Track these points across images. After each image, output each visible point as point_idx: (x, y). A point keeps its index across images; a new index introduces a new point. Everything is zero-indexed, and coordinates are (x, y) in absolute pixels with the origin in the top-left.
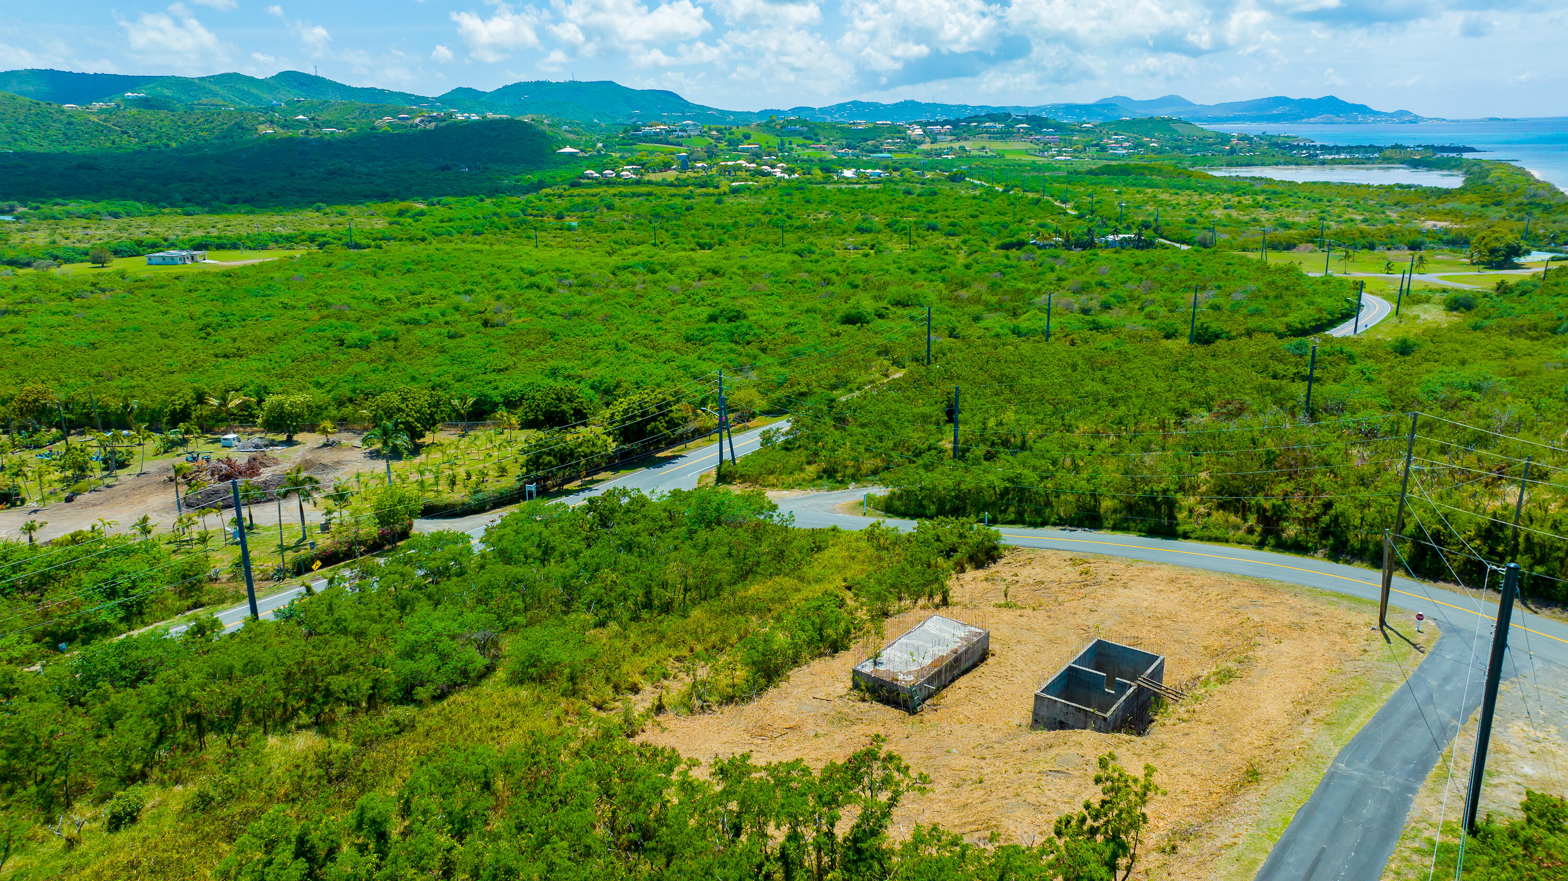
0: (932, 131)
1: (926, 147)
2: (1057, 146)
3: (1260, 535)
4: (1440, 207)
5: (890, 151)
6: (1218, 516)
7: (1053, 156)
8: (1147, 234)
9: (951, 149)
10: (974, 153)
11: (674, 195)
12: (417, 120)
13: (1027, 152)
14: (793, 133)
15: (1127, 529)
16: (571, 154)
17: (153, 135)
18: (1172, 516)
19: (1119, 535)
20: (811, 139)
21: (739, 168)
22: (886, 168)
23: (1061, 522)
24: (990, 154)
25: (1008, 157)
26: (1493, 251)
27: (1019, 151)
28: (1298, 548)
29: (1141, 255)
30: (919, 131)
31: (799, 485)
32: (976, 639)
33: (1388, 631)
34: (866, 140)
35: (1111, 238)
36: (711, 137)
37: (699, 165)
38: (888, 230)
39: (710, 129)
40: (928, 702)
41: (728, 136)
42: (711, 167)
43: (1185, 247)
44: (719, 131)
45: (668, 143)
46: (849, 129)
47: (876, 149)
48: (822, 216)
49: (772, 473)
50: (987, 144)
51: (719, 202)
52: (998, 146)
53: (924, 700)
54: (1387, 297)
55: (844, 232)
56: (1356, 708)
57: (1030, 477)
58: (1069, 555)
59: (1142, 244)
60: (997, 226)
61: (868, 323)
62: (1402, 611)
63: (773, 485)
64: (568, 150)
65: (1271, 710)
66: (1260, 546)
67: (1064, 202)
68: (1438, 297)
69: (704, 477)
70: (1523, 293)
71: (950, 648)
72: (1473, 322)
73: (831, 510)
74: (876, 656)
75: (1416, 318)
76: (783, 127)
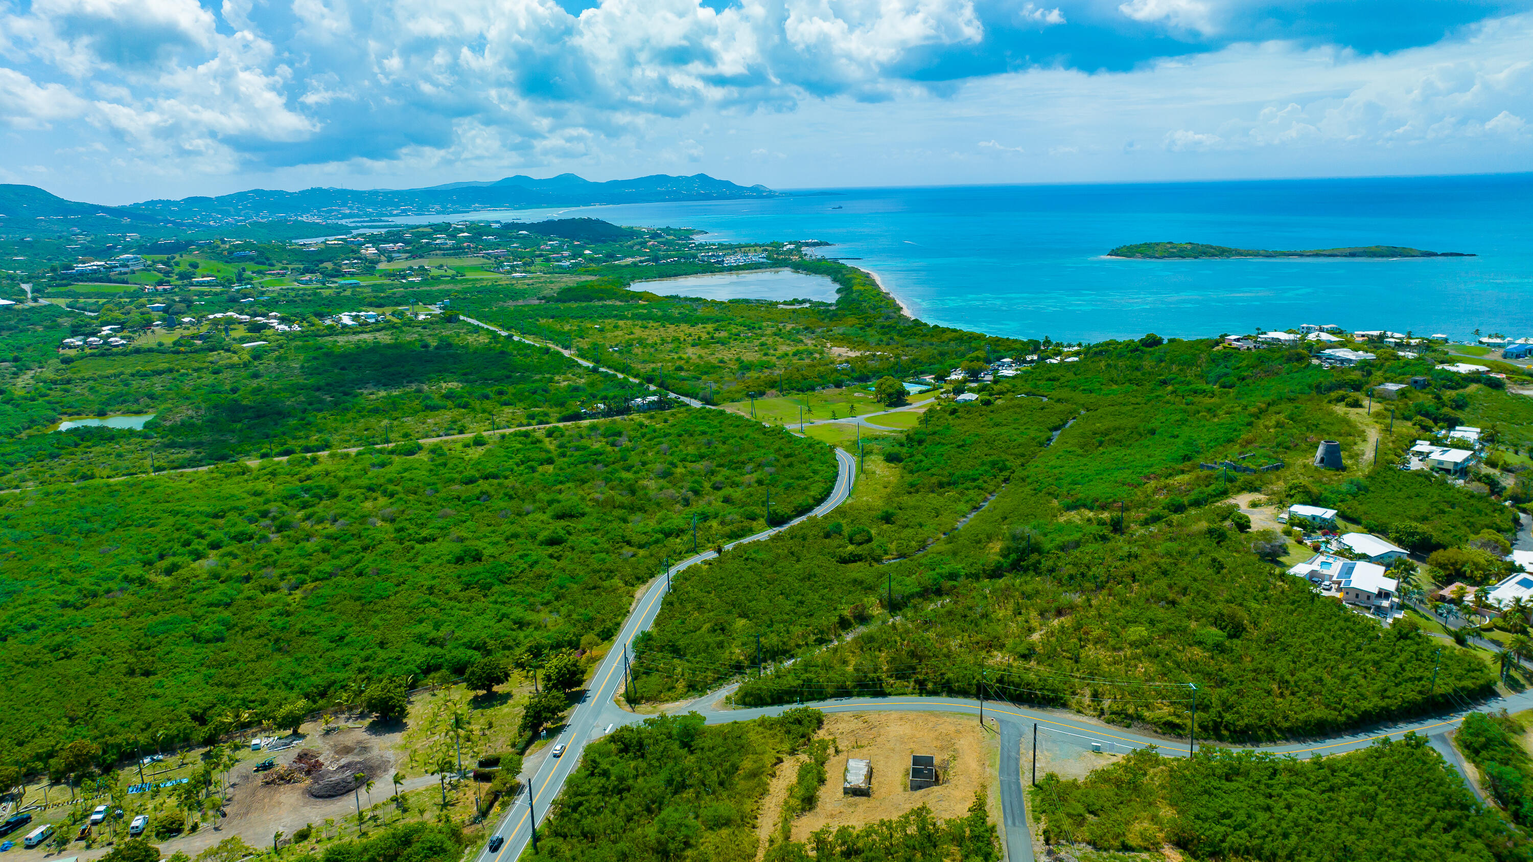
0: (385, 250)
1: (383, 266)
3: (919, 689)
4: (835, 331)
6: (899, 683)
9: (411, 269)
10: (435, 272)
13: (482, 268)
14: (244, 259)
15: (863, 695)
20: (264, 264)
23: (834, 696)
27: (476, 269)
28: (936, 693)
30: (373, 250)
33: (985, 727)
34: (322, 262)
35: (639, 401)
37: (186, 320)
42: (199, 321)
43: (696, 404)
45: (110, 281)
46: (301, 251)
47: (337, 273)
50: (443, 262)
52: (454, 262)
56: (995, 757)
65: (974, 765)
66: (921, 694)
67: (566, 348)
68: (875, 446)
69: (617, 702)
70: (920, 442)
71: (864, 771)
72: (909, 478)
73: (714, 710)
74: (846, 780)
75: (874, 473)
76: (231, 253)
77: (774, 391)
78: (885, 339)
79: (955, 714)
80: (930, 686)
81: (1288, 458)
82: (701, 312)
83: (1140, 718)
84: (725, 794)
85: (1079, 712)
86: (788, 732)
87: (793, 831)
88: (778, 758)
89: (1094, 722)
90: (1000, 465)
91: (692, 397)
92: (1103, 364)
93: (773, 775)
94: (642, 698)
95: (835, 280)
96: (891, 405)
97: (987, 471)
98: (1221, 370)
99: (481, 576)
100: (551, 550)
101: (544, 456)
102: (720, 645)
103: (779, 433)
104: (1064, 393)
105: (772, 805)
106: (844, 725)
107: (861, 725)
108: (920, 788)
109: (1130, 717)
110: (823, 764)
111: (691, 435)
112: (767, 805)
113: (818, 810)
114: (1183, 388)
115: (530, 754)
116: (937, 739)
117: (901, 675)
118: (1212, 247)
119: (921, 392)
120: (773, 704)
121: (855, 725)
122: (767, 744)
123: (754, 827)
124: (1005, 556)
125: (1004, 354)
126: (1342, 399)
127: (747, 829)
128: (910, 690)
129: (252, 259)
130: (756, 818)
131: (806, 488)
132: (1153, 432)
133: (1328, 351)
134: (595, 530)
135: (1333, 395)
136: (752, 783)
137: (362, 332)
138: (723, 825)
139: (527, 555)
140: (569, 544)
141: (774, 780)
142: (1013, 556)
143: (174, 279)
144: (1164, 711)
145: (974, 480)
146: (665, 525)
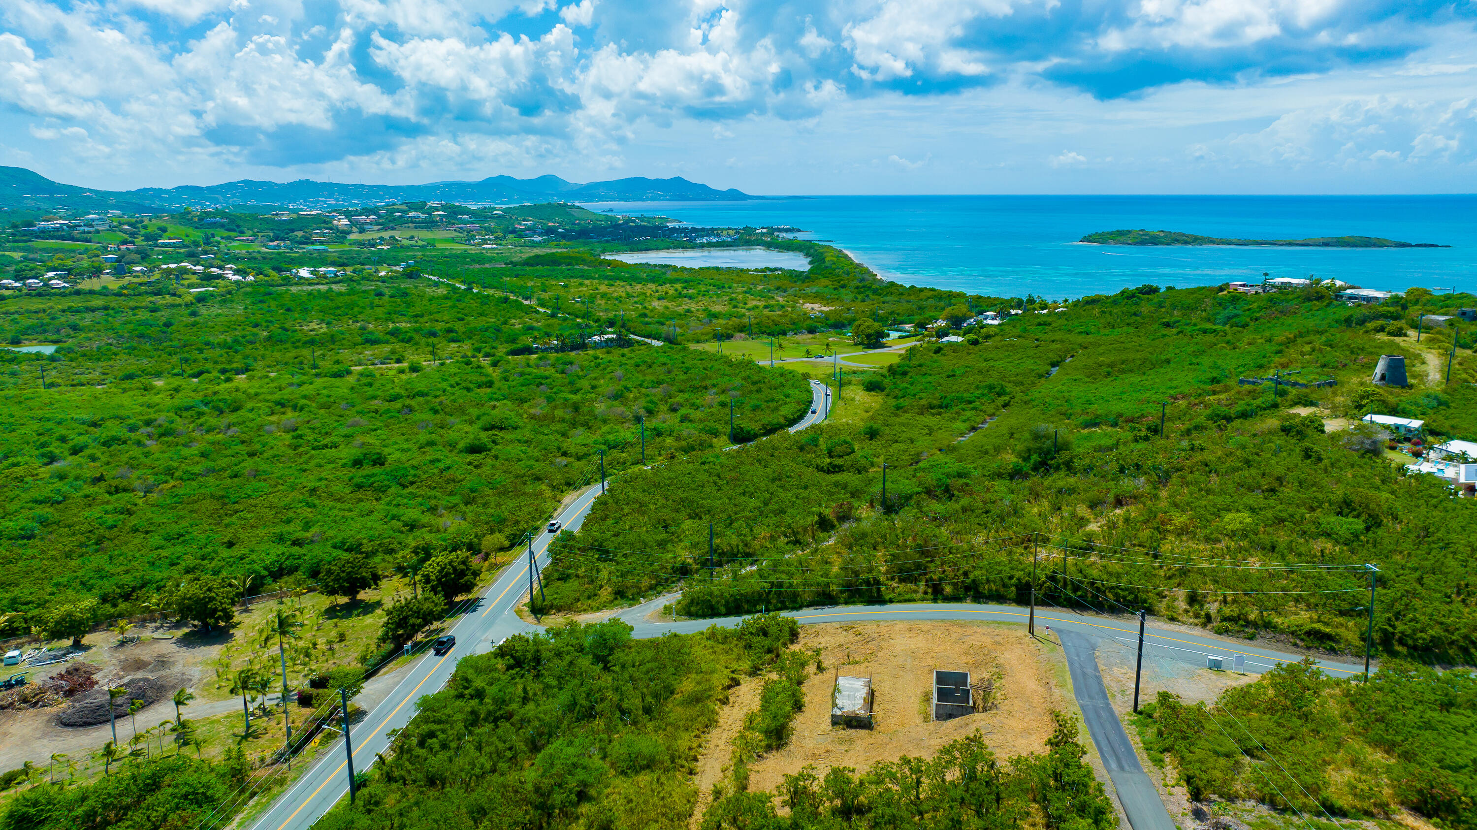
0: (357, 222)
1: (353, 237)
2: (479, 234)
3: (932, 594)
4: (808, 290)
5: (322, 243)
6: (903, 586)
7: (480, 244)
9: (381, 239)
10: (405, 242)
13: (453, 240)
14: (214, 225)
15: (854, 603)
18: (878, 591)
19: (854, 607)
20: (234, 231)
21: (184, 271)
24: (420, 243)
25: (440, 246)
26: (868, 336)
27: (446, 240)
28: (958, 599)
30: (345, 222)
31: (604, 606)
34: (293, 231)
35: (596, 338)
36: (125, 232)
37: (138, 269)
39: (121, 224)
41: (143, 231)
42: (151, 271)
43: (657, 343)
44: (130, 225)
45: (72, 239)
46: (273, 220)
47: (307, 241)
49: (578, 600)
50: (414, 234)
52: (426, 235)
53: (871, 721)
56: (1063, 677)
57: (786, 579)
65: (1032, 685)
66: (935, 600)
67: (527, 299)
68: (854, 379)
69: (519, 613)
70: (905, 374)
71: (863, 692)
72: (892, 402)
73: (647, 621)
74: (835, 705)
75: (853, 399)
76: (201, 219)
77: (742, 334)
78: (860, 297)
79: (988, 623)
80: (948, 589)
81: (1342, 376)
82: (670, 275)
83: (1268, 625)
84: (650, 726)
85: (1172, 619)
86: (749, 647)
87: (753, 778)
88: (733, 679)
89: (1197, 632)
90: (997, 390)
91: (655, 338)
92: (1096, 311)
93: (725, 701)
94: (551, 607)
95: (807, 255)
96: (869, 346)
97: (984, 395)
98: (1230, 311)
99: (376, 479)
100: (470, 458)
101: (484, 379)
102: (662, 544)
103: (748, 364)
104: (1058, 336)
105: (721, 743)
106: (827, 638)
107: (851, 637)
108: (950, 716)
109: (1255, 625)
110: (799, 683)
111: (650, 367)
112: (714, 742)
113: (792, 747)
114: (1189, 328)
115: (385, 673)
116: (967, 654)
117: (906, 575)
118: (1184, 235)
119: (900, 337)
120: (728, 614)
121: (842, 638)
122: (717, 661)
123: (691, 772)
124: (1026, 459)
125: (985, 308)
126: (1382, 329)
127: (679, 776)
128: (919, 595)
129: (222, 226)
130: (695, 759)
131: (776, 409)
132: (1168, 361)
133: (1349, 291)
134: (527, 442)
135: (1370, 325)
136: (691, 711)
137: (317, 284)
138: (643, 768)
139: (438, 460)
140: (493, 452)
141: (726, 708)
142: (1035, 457)
143: (139, 241)
144: (1303, 618)
145: (970, 402)
146: (610, 438)
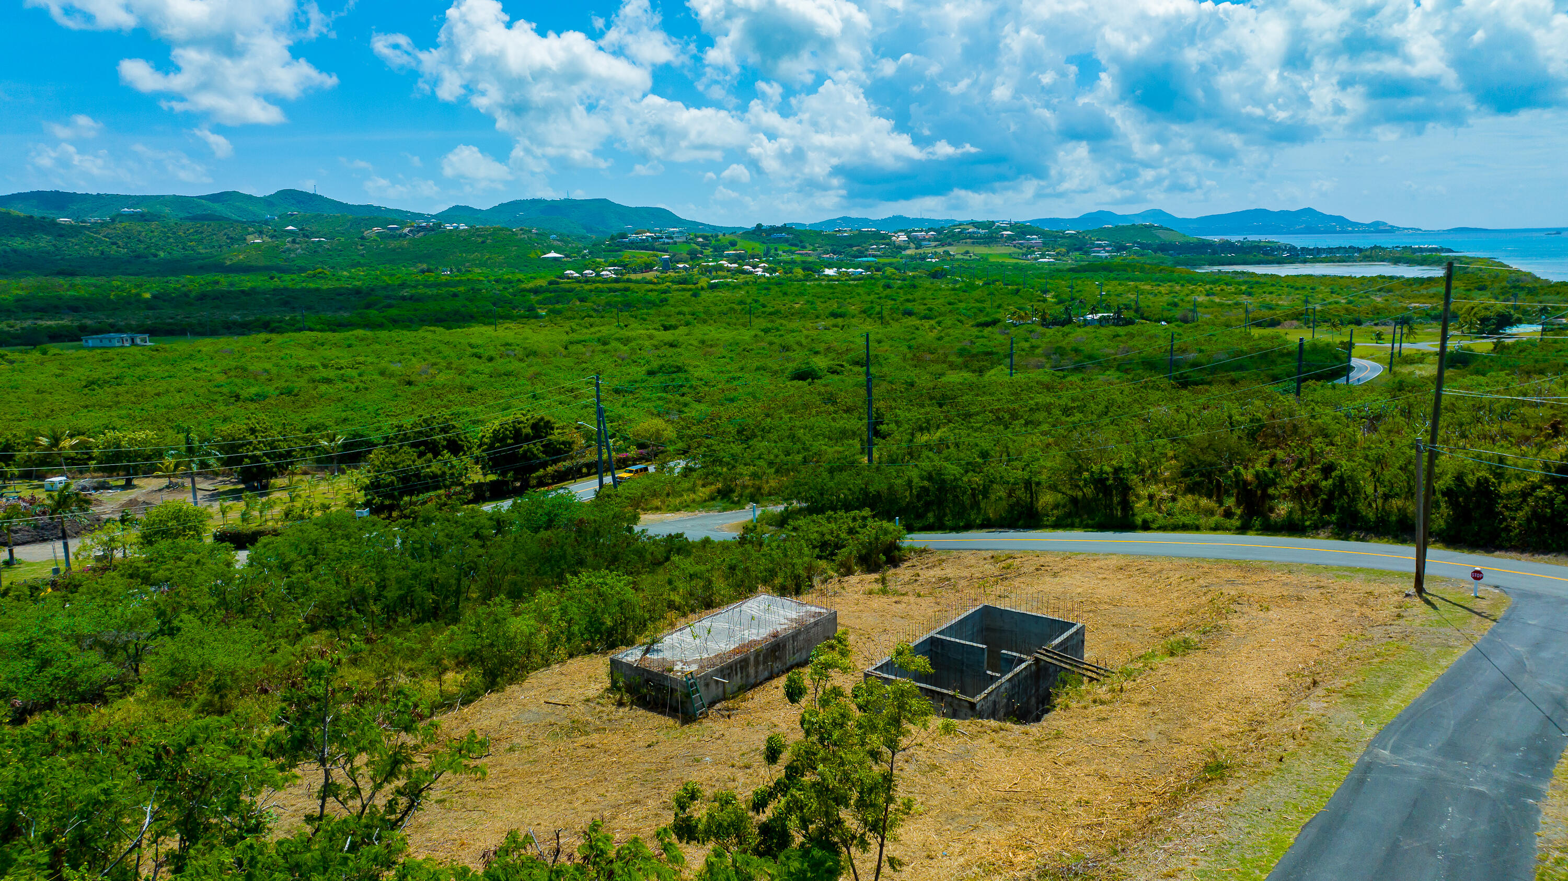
0: (916, 238)
1: (910, 251)
2: (1040, 250)
3: (1241, 517)
5: (874, 256)
6: (1186, 501)
7: (1036, 259)
8: (1125, 314)
9: (936, 253)
10: (958, 257)
11: (651, 291)
12: (406, 230)
13: (1010, 255)
15: (1072, 526)
16: (555, 259)
17: (142, 246)
18: (1126, 506)
19: (1060, 533)
20: (796, 245)
21: (721, 268)
22: (868, 268)
23: (987, 525)
24: (974, 257)
25: (992, 260)
26: (1484, 320)
27: (1001, 255)
28: (1292, 528)
29: (1121, 330)
30: (903, 237)
31: (686, 507)
32: (812, 620)
33: (1429, 598)
35: (1089, 317)
36: (697, 244)
37: (681, 266)
38: (864, 315)
39: (696, 237)
40: (718, 706)
41: (714, 243)
42: (692, 268)
44: (705, 238)
45: (652, 248)
46: (834, 236)
47: (861, 254)
48: (797, 306)
49: (655, 494)
50: (971, 249)
51: (695, 295)
52: (981, 250)
53: (712, 704)
54: (1378, 360)
55: (817, 317)
56: (1398, 676)
57: (952, 470)
58: (990, 553)
59: (1119, 321)
60: (974, 310)
61: (820, 378)
62: (1446, 580)
63: (657, 509)
64: (553, 255)
73: (717, 529)
75: (1411, 373)
77: (1295, 323)
129: (787, 241)
